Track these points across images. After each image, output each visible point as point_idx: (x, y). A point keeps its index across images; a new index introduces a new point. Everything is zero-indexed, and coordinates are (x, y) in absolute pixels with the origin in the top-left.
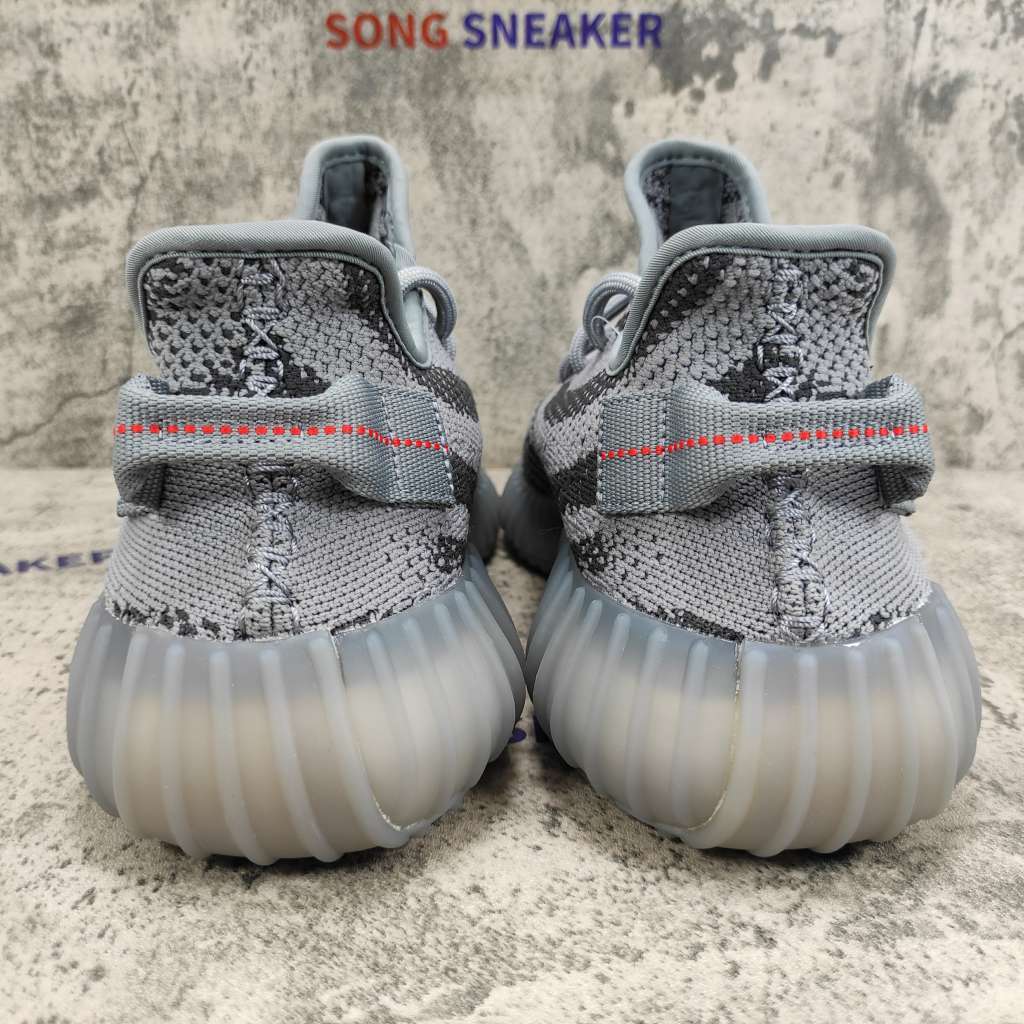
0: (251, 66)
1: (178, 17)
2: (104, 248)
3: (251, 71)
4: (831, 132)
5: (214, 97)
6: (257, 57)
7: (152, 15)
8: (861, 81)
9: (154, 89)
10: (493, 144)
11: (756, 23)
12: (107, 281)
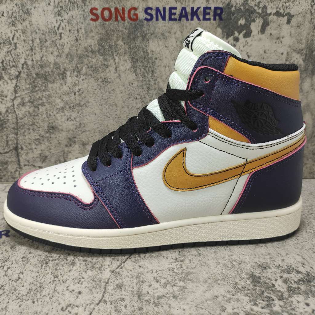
0: (61, 28)
1: (31, 9)
2: (5, 99)
3: (61, 31)
4: (288, 53)
5: (46, 41)
6: (63, 25)
7: (21, 8)
8: (300, 33)
9: (22, 38)
10: (156, 59)
11: (260, 11)
12: (7, 111)
